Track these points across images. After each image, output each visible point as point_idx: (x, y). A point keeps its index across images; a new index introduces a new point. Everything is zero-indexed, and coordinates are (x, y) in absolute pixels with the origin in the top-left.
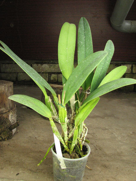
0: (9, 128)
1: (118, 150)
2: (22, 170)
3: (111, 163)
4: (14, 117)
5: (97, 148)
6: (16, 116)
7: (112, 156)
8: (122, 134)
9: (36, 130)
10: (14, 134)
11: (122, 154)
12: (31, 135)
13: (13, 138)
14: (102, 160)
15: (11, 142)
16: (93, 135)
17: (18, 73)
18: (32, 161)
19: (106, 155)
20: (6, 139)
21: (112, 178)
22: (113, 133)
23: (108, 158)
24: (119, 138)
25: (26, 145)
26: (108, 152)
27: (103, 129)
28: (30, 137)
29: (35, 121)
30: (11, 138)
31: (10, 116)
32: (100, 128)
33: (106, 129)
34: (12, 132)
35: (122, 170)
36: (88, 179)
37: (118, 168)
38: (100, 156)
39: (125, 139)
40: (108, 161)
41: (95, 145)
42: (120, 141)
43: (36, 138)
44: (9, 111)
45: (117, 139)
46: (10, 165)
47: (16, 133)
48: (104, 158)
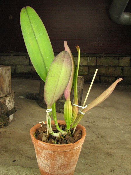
0: (6, 113)
1: (121, 138)
2: (19, 157)
3: (115, 151)
4: (11, 103)
5: (99, 136)
6: (13, 103)
7: (115, 144)
8: (124, 123)
9: (34, 118)
10: (11, 121)
11: (126, 143)
12: (28, 122)
13: (10, 125)
14: (105, 147)
15: (7, 129)
16: (93, 123)
17: (16, 65)
18: (30, 148)
19: (108, 143)
20: (3, 126)
21: (118, 166)
22: (114, 122)
23: (111, 146)
24: (122, 127)
25: (23, 132)
26: (110, 140)
27: (103, 118)
28: (28, 124)
29: (33, 110)
30: (8, 125)
31: (7, 101)
32: (101, 117)
33: (107, 118)
34: (9, 118)
35: (127, 158)
36: (91, 167)
37: (122, 156)
38: (103, 144)
39: (128, 128)
40: (111, 148)
41: (97, 133)
42: (122, 130)
43: (34, 125)
44: (6, 96)
45: (119, 128)
46: (6, 151)
47: (13, 120)
48: (107, 146)
